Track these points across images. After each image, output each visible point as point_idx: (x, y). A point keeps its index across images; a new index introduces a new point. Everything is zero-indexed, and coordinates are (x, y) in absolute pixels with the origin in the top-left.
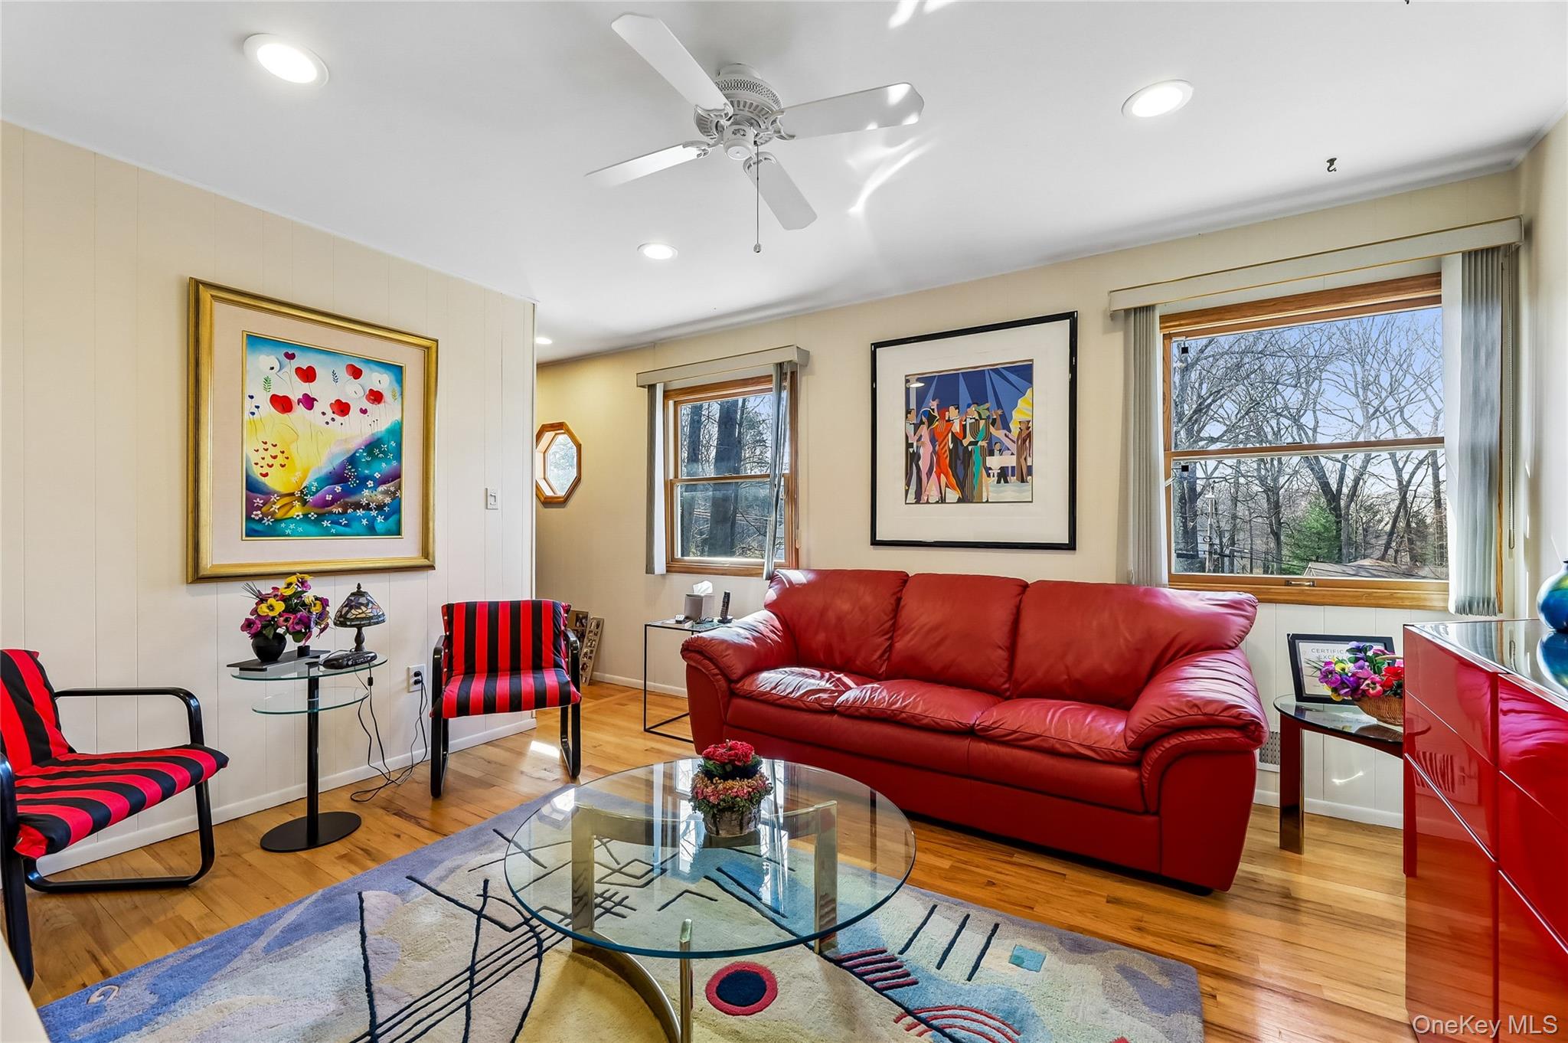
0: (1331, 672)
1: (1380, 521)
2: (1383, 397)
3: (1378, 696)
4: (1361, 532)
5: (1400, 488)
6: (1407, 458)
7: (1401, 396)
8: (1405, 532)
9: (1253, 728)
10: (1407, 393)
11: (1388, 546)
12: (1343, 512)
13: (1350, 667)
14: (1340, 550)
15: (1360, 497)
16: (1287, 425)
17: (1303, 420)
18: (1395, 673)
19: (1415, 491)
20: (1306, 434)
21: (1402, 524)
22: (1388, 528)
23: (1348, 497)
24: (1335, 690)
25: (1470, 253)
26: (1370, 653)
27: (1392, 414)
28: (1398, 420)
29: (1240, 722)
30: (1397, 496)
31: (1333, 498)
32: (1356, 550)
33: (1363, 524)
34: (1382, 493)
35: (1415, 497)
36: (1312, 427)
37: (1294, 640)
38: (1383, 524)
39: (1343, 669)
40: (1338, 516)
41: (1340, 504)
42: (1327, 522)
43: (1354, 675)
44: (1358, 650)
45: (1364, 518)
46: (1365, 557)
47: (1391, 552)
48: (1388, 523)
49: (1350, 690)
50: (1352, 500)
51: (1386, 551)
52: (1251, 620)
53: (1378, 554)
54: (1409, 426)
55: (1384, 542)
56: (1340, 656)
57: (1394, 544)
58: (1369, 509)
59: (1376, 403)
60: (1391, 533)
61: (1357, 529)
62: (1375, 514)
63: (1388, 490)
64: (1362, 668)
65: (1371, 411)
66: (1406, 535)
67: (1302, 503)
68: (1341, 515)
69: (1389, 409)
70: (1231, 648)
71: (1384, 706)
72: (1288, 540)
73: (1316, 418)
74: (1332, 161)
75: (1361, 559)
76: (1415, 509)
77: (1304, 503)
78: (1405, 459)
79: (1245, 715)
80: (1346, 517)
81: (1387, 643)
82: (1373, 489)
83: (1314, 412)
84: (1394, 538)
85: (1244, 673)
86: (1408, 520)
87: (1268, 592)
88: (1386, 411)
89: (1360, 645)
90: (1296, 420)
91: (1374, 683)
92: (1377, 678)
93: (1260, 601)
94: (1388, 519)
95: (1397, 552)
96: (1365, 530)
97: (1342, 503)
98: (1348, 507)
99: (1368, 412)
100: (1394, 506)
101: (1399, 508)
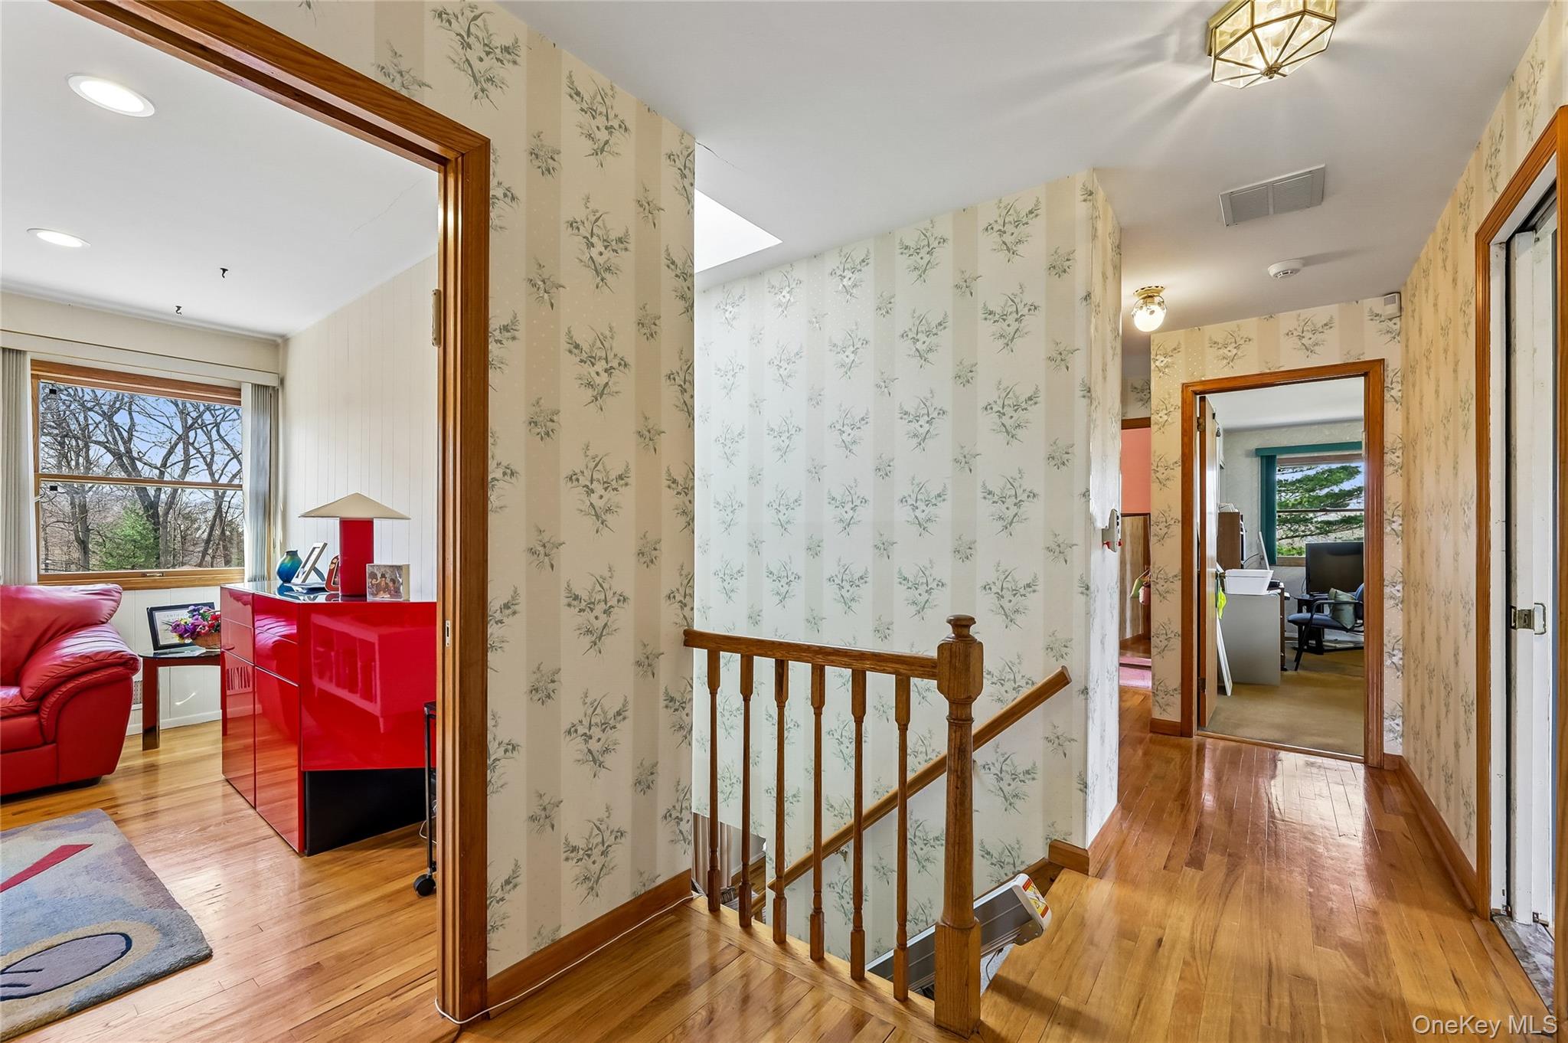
0: (178, 625)
1: (198, 529)
2: (201, 410)
3: (206, 634)
4: (180, 539)
5: (216, 499)
6: (222, 471)
7: (218, 413)
8: (220, 539)
9: (131, 662)
10: (222, 411)
11: (205, 553)
12: (161, 519)
13: (190, 621)
14: (158, 558)
15: (178, 506)
16: (97, 421)
17: (117, 419)
18: (216, 618)
19: (230, 502)
20: (120, 434)
21: (217, 532)
22: (205, 535)
23: (166, 504)
24: (181, 636)
25: (255, 385)
26: (201, 612)
27: (209, 427)
28: (214, 436)
29: (123, 660)
30: (213, 506)
31: (151, 507)
32: (174, 558)
33: (181, 532)
34: (199, 501)
35: (229, 507)
36: (127, 428)
37: (151, 612)
38: (200, 532)
39: (186, 623)
40: (157, 523)
41: (158, 511)
42: (144, 529)
43: (192, 624)
44: (194, 610)
45: (182, 526)
46: (183, 564)
47: (208, 558)
48: (205, 530)
49: (190, 633)
50: (170, 508)
51: (203, 557)
52: (118, 602)
53: (196, 559)
54: (224, 441)
55: (202, 549)
56: (184, 617)
57: (210, 551)
58: (188, 517)
59: (194, 414)
60: (208, 541)
61: (175, 536)
62: (194, 521)
63: (205, 499)
64: (197, 619)
65: (190, 422)
66: (221, 543)
67: (115, 508)
68: (159, 522)
69: (207, 423)
70: (103, 623)
71: (209, 639)
72: (97, 549)
73: (132, 418)
74: (179, 308)
75: (179, 566)
76: (230, 518)
77: (117, 508)
78: (220, 472)
79: (126, 655)
80: (165, 524)
81: (211, 605)
82: (192, 497)
83: (130, 414)
84: (211, 545)
85: (117, 636)
86: (223, 528)
87: (129, 582)
88: (203, 426)
89: (195, 609)
90: (109, 417)
91: (204, 626)
92: (206, 623)
93: (124, 589)
94: (205, 528)
95: (213, 557)
96: (184, 538)
97: (161, 511)
98: (167, 514)
99: (186, 422)
100: (210, 515)
101: (215, 517)
